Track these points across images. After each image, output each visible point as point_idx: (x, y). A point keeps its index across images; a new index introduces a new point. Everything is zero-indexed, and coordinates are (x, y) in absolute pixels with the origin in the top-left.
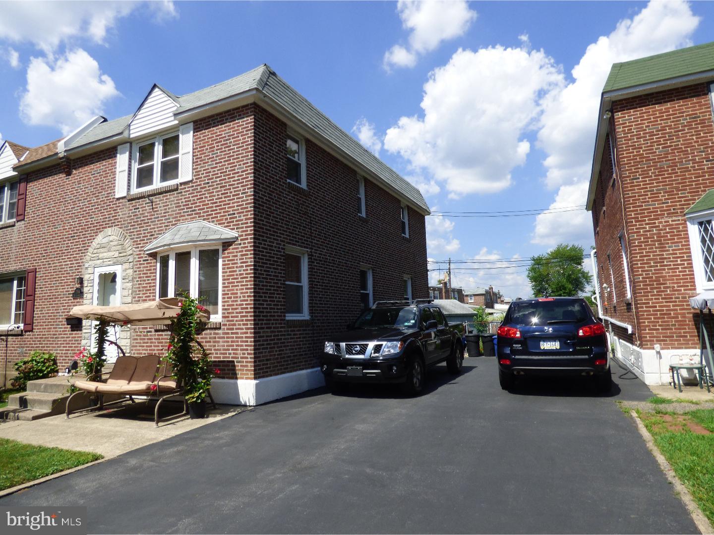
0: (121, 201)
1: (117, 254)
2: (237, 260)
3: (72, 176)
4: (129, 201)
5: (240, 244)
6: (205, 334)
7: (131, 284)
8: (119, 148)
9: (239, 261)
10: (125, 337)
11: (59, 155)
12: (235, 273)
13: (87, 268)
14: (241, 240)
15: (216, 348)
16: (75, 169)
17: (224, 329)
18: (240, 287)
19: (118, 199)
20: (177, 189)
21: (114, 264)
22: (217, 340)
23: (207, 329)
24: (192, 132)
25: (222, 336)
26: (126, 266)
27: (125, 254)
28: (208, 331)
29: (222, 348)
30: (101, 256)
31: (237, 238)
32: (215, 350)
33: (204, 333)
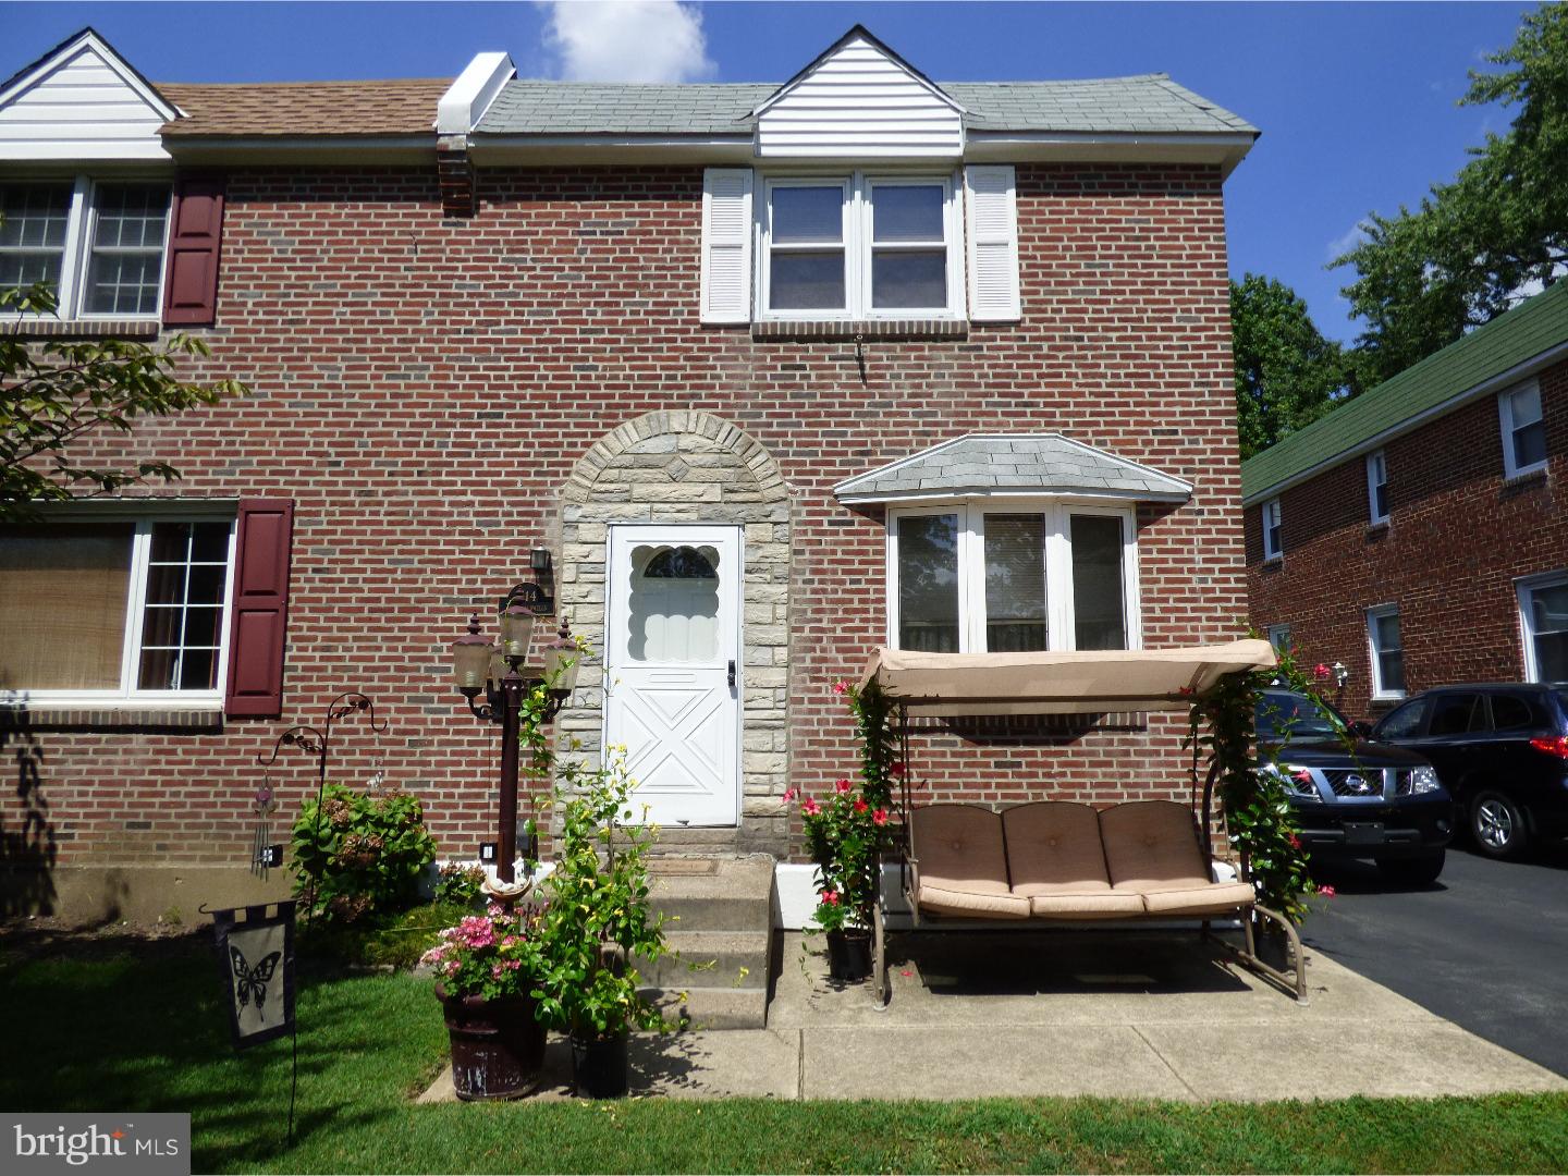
0: (722, 334)
1: (715, 493)
2: (1190, 552)
3: (476, 219)
4: (757, 339)
5: (1201, 512)
6: (1089, 743)
7: (784, 588)
8: (708, 174)
9: (1198, 557)
10: (769, 747)
11: (442, 140)
12: (1186, 586)
13: (572, 525)
14: (1202, 502)
15: (1131, 780)
16: (496, 200)
17: (1156, 730)
18: (1205, 623)
19: (706, 327)
20: (963, 337)
21: (705, 521)
22: (1133, 758)
23: (1096, 729)
24: (1012, 192)
25: (1149, 747)
26: (764, 531)
27: (755, 496)
28: (1100, 736)
29: (1151, 781)
30: (639, 490)
31: (1189, 496)
32: (1126, 785)
33: (1083, 739)
